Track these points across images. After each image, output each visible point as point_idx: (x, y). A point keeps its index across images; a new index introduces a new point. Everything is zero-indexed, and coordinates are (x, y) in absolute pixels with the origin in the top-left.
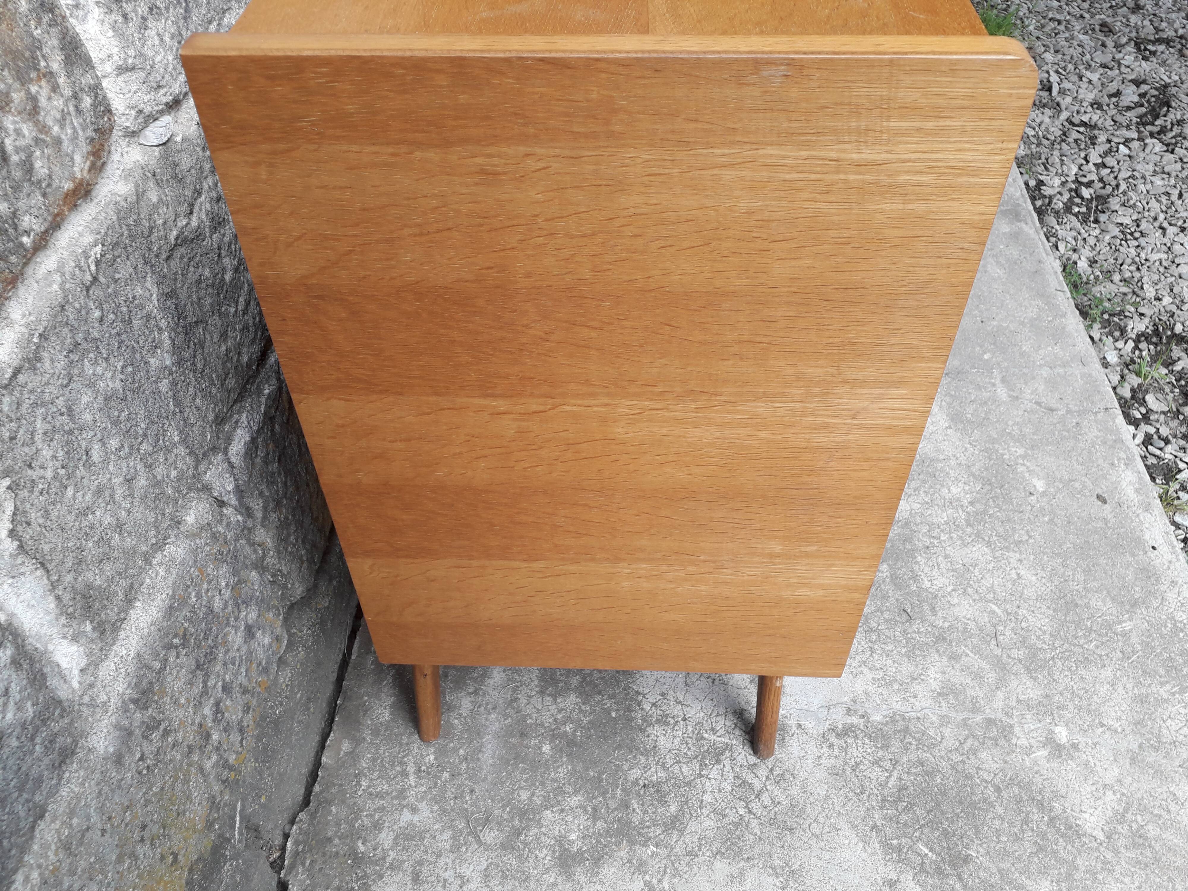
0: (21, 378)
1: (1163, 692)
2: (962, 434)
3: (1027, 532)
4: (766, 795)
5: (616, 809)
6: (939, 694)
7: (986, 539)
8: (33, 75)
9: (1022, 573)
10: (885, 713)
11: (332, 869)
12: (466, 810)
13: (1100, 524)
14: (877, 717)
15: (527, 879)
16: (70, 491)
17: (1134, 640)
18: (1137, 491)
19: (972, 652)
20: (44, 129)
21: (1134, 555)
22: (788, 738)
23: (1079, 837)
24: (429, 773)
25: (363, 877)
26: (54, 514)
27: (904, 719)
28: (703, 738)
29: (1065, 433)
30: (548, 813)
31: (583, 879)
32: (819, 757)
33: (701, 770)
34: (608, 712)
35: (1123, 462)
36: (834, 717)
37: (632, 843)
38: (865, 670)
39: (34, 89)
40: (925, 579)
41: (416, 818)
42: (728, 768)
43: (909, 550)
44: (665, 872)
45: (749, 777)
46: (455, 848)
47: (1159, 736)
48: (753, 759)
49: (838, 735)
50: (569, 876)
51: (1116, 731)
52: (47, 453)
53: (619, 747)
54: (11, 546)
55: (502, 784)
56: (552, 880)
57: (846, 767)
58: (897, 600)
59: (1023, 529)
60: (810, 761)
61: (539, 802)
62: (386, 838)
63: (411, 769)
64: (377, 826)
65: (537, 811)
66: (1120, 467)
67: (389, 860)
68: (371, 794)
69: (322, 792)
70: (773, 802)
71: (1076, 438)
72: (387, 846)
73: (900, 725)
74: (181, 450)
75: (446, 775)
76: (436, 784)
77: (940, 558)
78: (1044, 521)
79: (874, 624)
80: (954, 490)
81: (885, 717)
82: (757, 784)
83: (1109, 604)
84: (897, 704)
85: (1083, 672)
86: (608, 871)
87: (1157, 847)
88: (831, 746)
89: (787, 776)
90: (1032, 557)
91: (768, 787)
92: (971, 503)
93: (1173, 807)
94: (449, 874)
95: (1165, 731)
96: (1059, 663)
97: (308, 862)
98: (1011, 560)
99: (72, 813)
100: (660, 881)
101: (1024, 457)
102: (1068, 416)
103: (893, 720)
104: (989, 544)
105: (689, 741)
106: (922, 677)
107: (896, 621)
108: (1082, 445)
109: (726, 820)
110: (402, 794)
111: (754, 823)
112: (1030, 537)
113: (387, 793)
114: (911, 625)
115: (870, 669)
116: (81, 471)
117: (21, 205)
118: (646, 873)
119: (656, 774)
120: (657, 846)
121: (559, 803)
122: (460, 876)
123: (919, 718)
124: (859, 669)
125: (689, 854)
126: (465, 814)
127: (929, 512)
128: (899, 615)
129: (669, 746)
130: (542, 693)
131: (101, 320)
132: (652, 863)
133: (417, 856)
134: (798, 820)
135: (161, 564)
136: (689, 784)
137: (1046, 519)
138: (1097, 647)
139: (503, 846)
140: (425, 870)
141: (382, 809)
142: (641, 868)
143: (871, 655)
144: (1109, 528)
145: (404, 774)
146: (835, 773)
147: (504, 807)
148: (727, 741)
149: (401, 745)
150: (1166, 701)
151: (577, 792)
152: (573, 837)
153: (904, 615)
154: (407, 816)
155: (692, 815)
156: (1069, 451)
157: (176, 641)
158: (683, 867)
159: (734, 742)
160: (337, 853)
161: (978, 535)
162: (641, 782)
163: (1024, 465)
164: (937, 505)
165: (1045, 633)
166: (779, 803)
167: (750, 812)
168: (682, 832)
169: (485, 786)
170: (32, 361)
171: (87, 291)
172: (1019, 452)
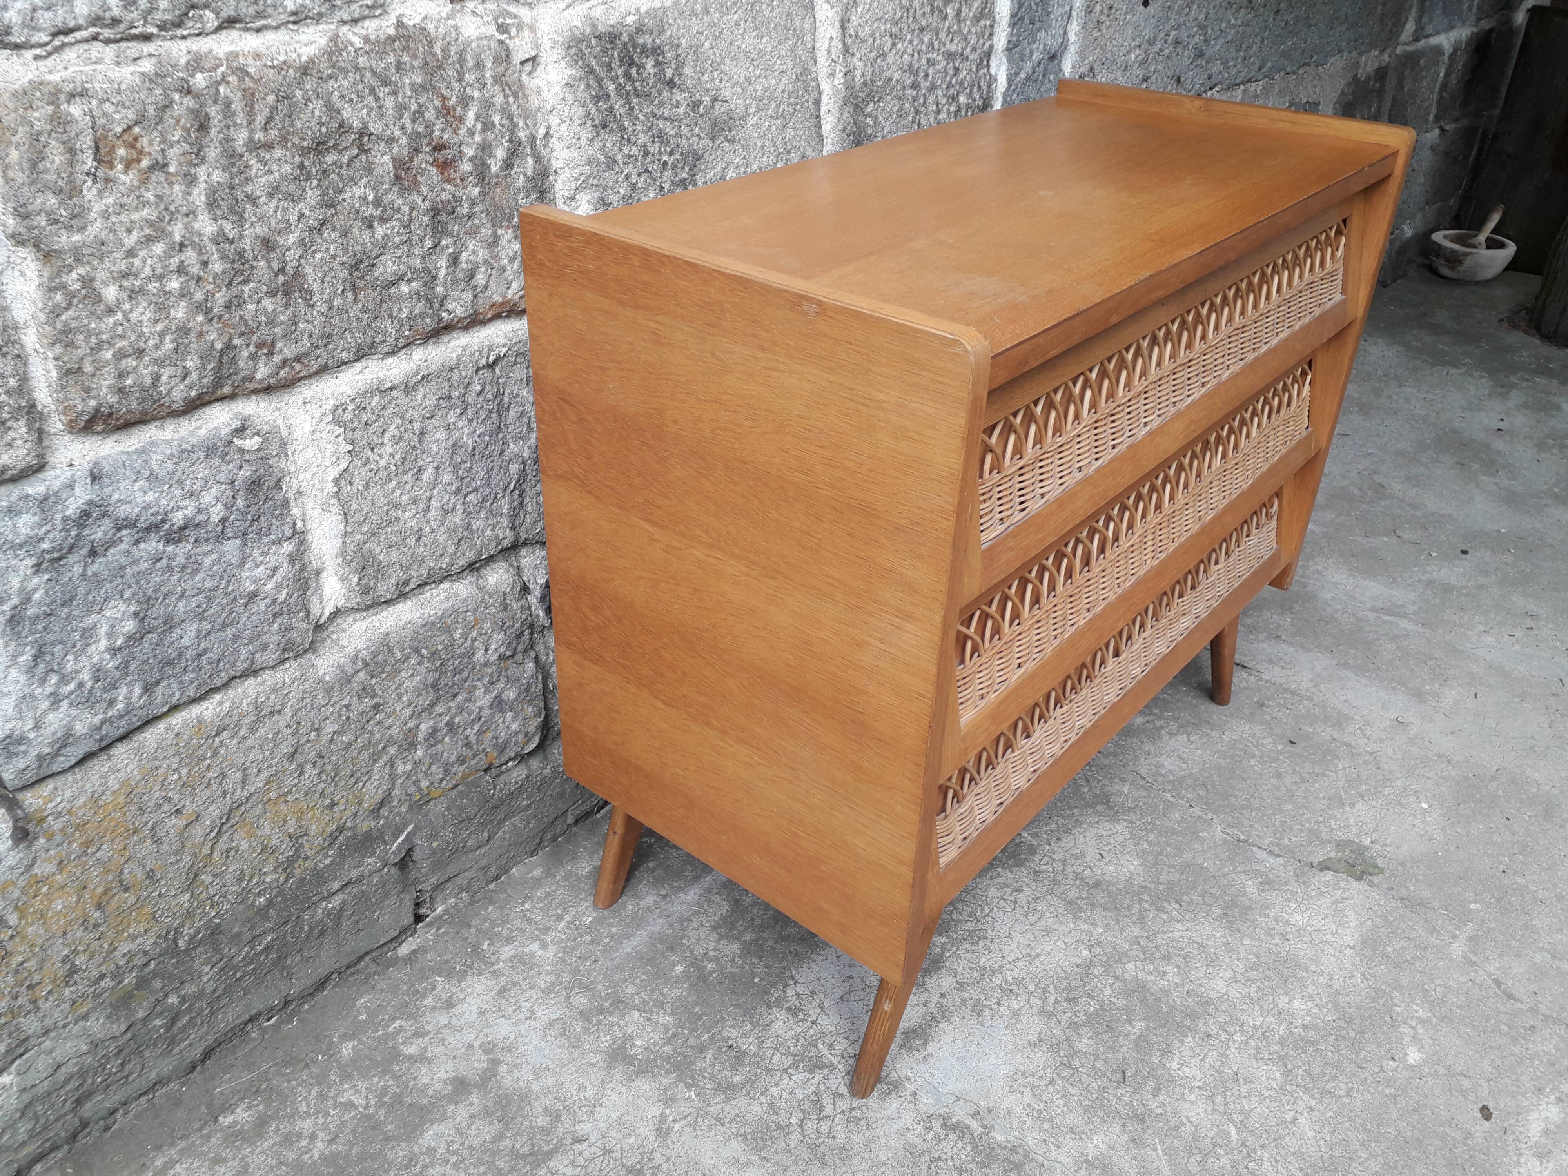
0: (395, 393)
2: (1361, 960)
3: (1350, 1089)
4: (829, 1123)
5: (692, 1047)
6: (1087, 1161)
7: (1289, 1066)
8: (505, 224)
9: (1302, 1121)
10: (1012, 1139)
11: (454, 946)
12: (579, 971)
13: (1458, 1135)
14: (1000, 1138)
15: (577, 1047)
16: (393, 484)
18: (1546, 1132)
19: (1163, 1150)
20: (497, 258)
22: (893, 1095)
24: (577, 929)
25: (468, 967)
26: (373, 490)
27: (1026, 1156)
28: (816, 1046)
29: (1504, 1028)
30: (636, 1014)
31: (617, 1076)
32: (908, 1129)
33: (789, 1067)
34: (754, 975)
36: (956, 1109)
37: (680, 1079)
38: (1028, 1093)
39: (500, 232)
40: (1177, 1060)
41: (539, 953)
42: (816, 1080)
43: (1185, 1026)
44: (685, 1117)
45: (827, 1101)
46: (547, 991)
48: (844, 1090)
49: (944, 1126)
50: (609, 1067)
52: (388, 449)
53: (737, 1006)
54: (331, 488)
55: (622, 971)
56: (595, 1061)
57: (926, 1154)
58: (1125, 1058)
59: (1346, 1084)
60: (896, 1127)
61: (637, 1002)
62: (507, 952)
63: (567, 918)
64: (509, 940)
65: (630, 1007)
66: (1548, 1097)
67: (496, 967)
68: (525, 916)
69: (492, 891)
70: (829, 1133)
71: (1514, 1039)
72: (503, 958)
73: (1017, 1158)
74: (505, 522)
75: (588, 938)
76: (576, 939)
77: (1214, 1053)
78: (1382, 1092)
79: (1078, 1064)
80: (1296, 1004)
81: (1008, 1141)
82: (829, 1110)
84: (1031, 1141)
86: (642, 1085)
88: (929, 1129)
89: (863, 1123)
90: (1330, 1114)
91: (836, 1120)
92: (1305, 1027)
94: (526, 1005)
97: (442, 930)
99: (274, 690)
100: (675, 1121)
101: (1420, 1020)
102: (1528, 1014)
103: (1014, 1150)
104: (1287, 1073)
105: (802, 1040)
106: (1083, 1136)
107: (1105, 1075)
108: (1517, 1050)
109: (774, 1117)
110: (546, 930)
111: (796, 1136)
112: (1348, 1095)
113: (536, 923)
114: (1117, 1087)
115: (1034, 1095)
116: (409, 477)
117: (455, 294)
118: (670, 1107)
119: (749, 1045)
120: (698, 1095)
121: (651, 1012)
122: (532, 1012)
123: (1043, 1165)
124: (1022, 1089)
125: (718, 1119)
126: (576, 972)
127: (1245, 1007)
128: (1114, 1072)
129: (779, 1032)
130: (714, 928)
131: (480, 393)
132: (681, 1103)
133: (516, 978)
134: (837, 1161)
135: (445, 591)
136: (769, 1070)
137: (1388, 1091)
139: (582, 1013)
140: (513, 991)
141: (523, 931)
142: (669, 1101)
143: (1047, 1086)
144: (1466, 1145)
145: (560, 918)
146: (910, 1150)
147: (609, 987)
148: (835, 1062)
149: (577, 897)
151: (672, 1014)
152: (639, 1043)
153: (1119, 1076)
154: (535, 947)
155: (748, 1093)
156: (1491, 1047)
157: (424, 652)
158: (703, 1124)
159: (840, 1067)
160: (466, 939)
161: (1283, 1059)
162: (730, 1042)
163: (1414, 1028)
164: (1262, 1007)
166: (834, 1137)
167: (801, 1126)
168: (727, 1100)
169: (609, 964)
170: (408, 388)
171: (478, 370)
172: (1421, 1013)
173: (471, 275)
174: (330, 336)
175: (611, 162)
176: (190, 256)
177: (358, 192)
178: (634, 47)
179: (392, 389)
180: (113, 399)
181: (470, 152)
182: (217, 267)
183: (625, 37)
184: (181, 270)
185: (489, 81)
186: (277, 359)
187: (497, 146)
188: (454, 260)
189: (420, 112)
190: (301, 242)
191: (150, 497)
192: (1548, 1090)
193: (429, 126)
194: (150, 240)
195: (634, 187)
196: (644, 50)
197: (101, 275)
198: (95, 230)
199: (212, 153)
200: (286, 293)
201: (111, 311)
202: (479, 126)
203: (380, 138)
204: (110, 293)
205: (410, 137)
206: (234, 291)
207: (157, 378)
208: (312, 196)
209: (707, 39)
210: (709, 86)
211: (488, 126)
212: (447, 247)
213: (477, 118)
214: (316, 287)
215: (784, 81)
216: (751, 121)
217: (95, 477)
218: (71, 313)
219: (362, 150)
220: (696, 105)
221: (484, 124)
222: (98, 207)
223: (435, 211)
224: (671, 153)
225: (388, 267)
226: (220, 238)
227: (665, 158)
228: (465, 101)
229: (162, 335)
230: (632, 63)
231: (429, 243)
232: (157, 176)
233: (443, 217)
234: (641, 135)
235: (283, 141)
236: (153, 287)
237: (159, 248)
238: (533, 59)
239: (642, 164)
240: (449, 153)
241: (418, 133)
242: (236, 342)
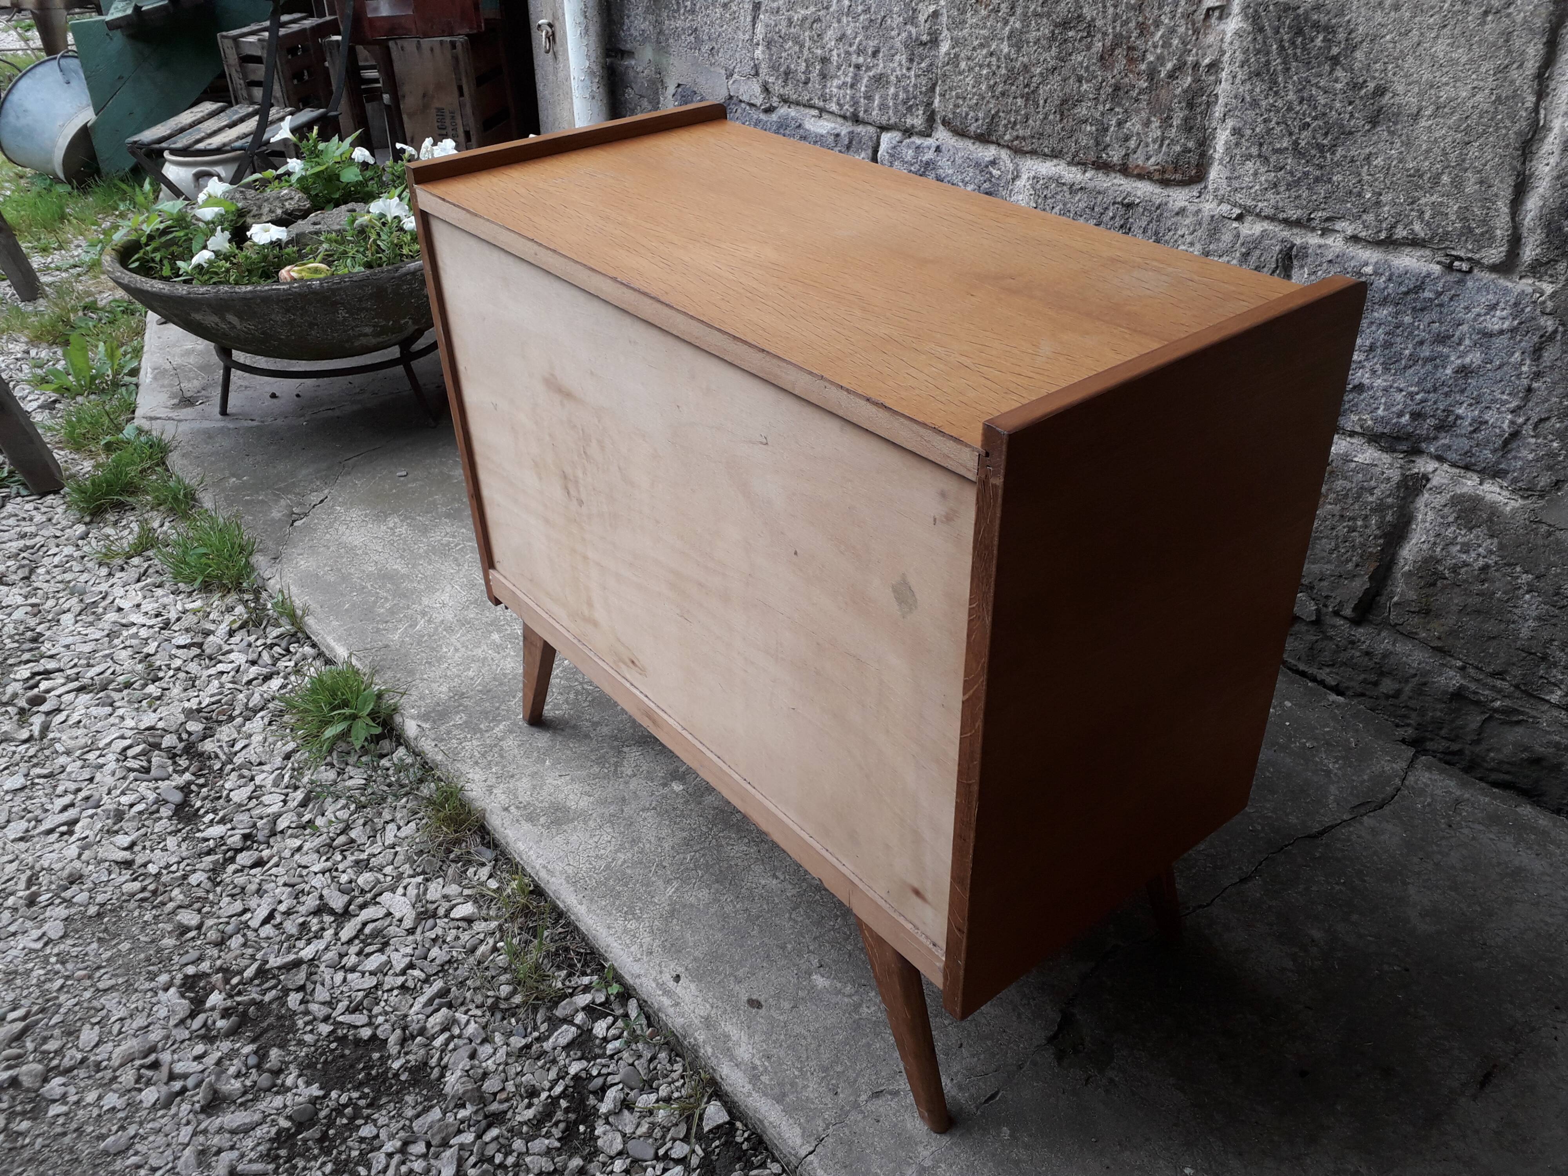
1: (621, 856)
3: (796, 922)
8: (1159, 115)
9: (775, 882)
13: (740, 973)
17: (660, 883)
18: (727, 1037)
21: (695, 959)
23: (637, 742)
29: (839, 1069)
35: (761, 1069)
39: (1152, 119)
47: (613, 824)
51: (643, 810)
71: (825, 1070)
78: (790, 943)
83: (693, 900)
85: (684, 834)
87: (589, 764)
90: (777, 901)
93: (587, 788)
95: (610, 830)
96: (704, 829)
98: (790, 887)
102: (852, 1098)
137: (789, 946)
138: (685, 858)
144: (731, 974)
150: (617, 851)
163: (850, 996)
165: (728, 844)
170: (1073, 189)
171: (1114, 203)
172: (864, 1010)
173: (1127, 139)
174: (1042, 134)
175: (1255, 104)
176: (994, 59)
177: (1080, 59)
178: (1306, 20)
179: (1064, 184)
180: (951, 116)
181: (1151, 58)
182: (1003, 71)
183: (1301, 11)
184: (989, 65)
185: (1178, 15)
186: (1015, 134)
187: (1169, 60)
188: (1120, 124)
189: (1126, 23)
190: (1041, 74)
191: (950, 172)
192: (766, 1064)
193: (1130, 32)
194: (982, 46)
195: (1269, 131)
196: (1316, 25)
197: (962, 55)
198: (965, 32)
199: (1019, 11)
200: (1027, 100)
201: (960, 73)
202: (1161, 43)
203: (1099, 30)
204: (963, 65)
205: (1115, 36)
206: (1007, 87)
207: (967, 114)
208: (1054, 51)
209: (1390, 32)
210: (1377, 75)
211: (1166, 44)
212: (1118, 114)
213: (1161, 37)
214: (1041, 102)
215: (1479, 97)
216: (1423, 123)
217: (938, 149)
218: (948, 67)
219: (1089, 35)
220: (1356, 86)
221: (1164, 42)
222: (969, 22)
223: (1117, 88)
224: (1315, 118)
225: (1082, 111)
226: (1007, 57)
227: (1308, 120)
228: (1157, 24)
229: (974, 94)
230: (1300, 32)
231: (1108, 106)
232: (993, 15)
233: (1121, 93)
234: (1291, 93)
235: (1049, 15)
236: (977, 69)
237: (985, 51)
238: (1222, 8)
239: (1284, 116)
240: (1136, 54)
241: (1121, 34)
242: (1001, 114)
